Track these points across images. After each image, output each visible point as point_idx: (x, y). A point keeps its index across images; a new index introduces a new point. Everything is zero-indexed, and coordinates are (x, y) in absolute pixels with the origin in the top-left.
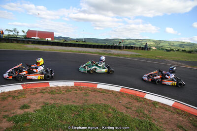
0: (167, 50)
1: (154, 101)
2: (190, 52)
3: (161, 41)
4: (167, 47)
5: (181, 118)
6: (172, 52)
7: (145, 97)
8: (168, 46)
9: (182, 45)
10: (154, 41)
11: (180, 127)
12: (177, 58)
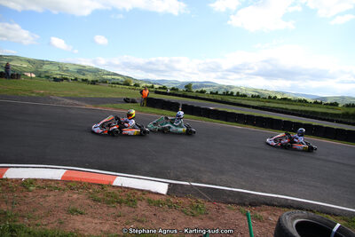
0: (56, 80)
1: (26, 180)
2: (94, 82)
3: (43, 62)
4: (56, 73)
5: (75, 196)
6: (65, 82)
7: (4, 177)
8: (58, 72)
9: (81, 70)
10: (29, 61)
11: (74, 212)
12: (72, 94)
